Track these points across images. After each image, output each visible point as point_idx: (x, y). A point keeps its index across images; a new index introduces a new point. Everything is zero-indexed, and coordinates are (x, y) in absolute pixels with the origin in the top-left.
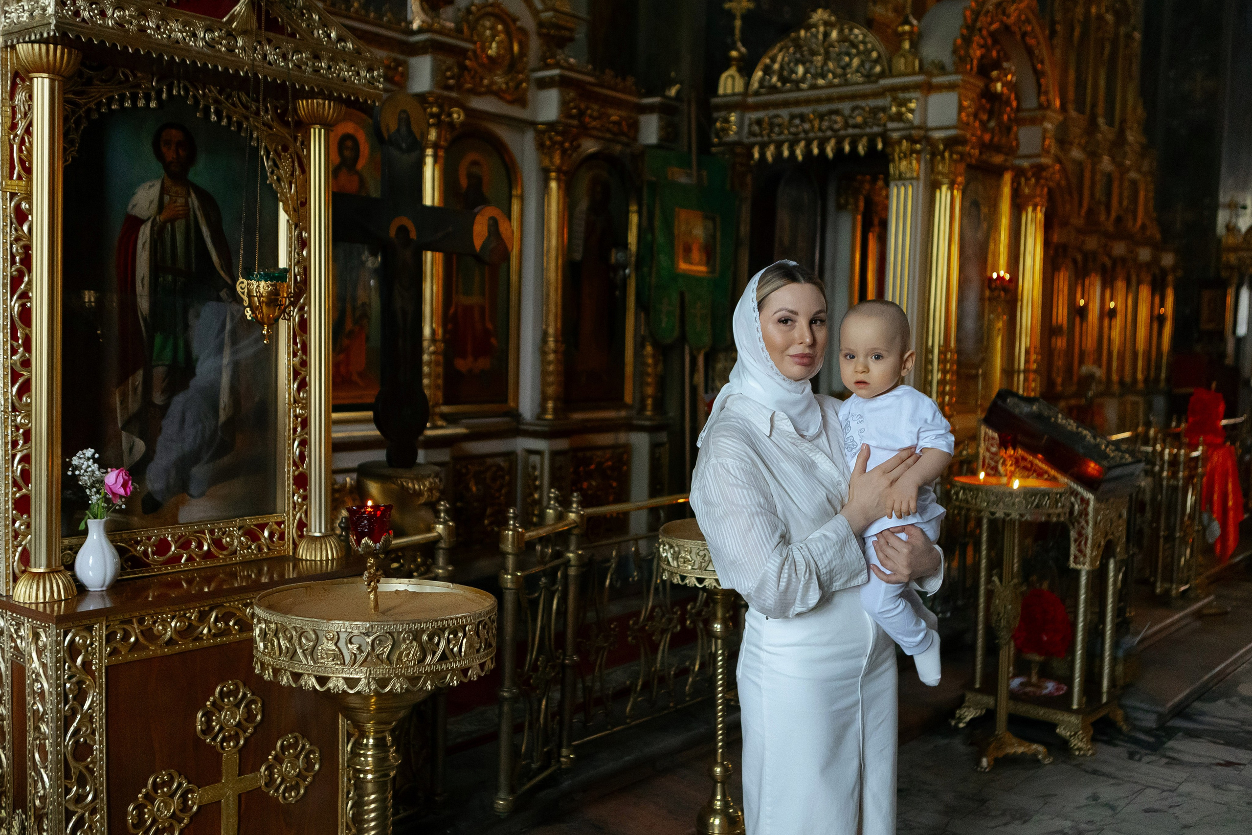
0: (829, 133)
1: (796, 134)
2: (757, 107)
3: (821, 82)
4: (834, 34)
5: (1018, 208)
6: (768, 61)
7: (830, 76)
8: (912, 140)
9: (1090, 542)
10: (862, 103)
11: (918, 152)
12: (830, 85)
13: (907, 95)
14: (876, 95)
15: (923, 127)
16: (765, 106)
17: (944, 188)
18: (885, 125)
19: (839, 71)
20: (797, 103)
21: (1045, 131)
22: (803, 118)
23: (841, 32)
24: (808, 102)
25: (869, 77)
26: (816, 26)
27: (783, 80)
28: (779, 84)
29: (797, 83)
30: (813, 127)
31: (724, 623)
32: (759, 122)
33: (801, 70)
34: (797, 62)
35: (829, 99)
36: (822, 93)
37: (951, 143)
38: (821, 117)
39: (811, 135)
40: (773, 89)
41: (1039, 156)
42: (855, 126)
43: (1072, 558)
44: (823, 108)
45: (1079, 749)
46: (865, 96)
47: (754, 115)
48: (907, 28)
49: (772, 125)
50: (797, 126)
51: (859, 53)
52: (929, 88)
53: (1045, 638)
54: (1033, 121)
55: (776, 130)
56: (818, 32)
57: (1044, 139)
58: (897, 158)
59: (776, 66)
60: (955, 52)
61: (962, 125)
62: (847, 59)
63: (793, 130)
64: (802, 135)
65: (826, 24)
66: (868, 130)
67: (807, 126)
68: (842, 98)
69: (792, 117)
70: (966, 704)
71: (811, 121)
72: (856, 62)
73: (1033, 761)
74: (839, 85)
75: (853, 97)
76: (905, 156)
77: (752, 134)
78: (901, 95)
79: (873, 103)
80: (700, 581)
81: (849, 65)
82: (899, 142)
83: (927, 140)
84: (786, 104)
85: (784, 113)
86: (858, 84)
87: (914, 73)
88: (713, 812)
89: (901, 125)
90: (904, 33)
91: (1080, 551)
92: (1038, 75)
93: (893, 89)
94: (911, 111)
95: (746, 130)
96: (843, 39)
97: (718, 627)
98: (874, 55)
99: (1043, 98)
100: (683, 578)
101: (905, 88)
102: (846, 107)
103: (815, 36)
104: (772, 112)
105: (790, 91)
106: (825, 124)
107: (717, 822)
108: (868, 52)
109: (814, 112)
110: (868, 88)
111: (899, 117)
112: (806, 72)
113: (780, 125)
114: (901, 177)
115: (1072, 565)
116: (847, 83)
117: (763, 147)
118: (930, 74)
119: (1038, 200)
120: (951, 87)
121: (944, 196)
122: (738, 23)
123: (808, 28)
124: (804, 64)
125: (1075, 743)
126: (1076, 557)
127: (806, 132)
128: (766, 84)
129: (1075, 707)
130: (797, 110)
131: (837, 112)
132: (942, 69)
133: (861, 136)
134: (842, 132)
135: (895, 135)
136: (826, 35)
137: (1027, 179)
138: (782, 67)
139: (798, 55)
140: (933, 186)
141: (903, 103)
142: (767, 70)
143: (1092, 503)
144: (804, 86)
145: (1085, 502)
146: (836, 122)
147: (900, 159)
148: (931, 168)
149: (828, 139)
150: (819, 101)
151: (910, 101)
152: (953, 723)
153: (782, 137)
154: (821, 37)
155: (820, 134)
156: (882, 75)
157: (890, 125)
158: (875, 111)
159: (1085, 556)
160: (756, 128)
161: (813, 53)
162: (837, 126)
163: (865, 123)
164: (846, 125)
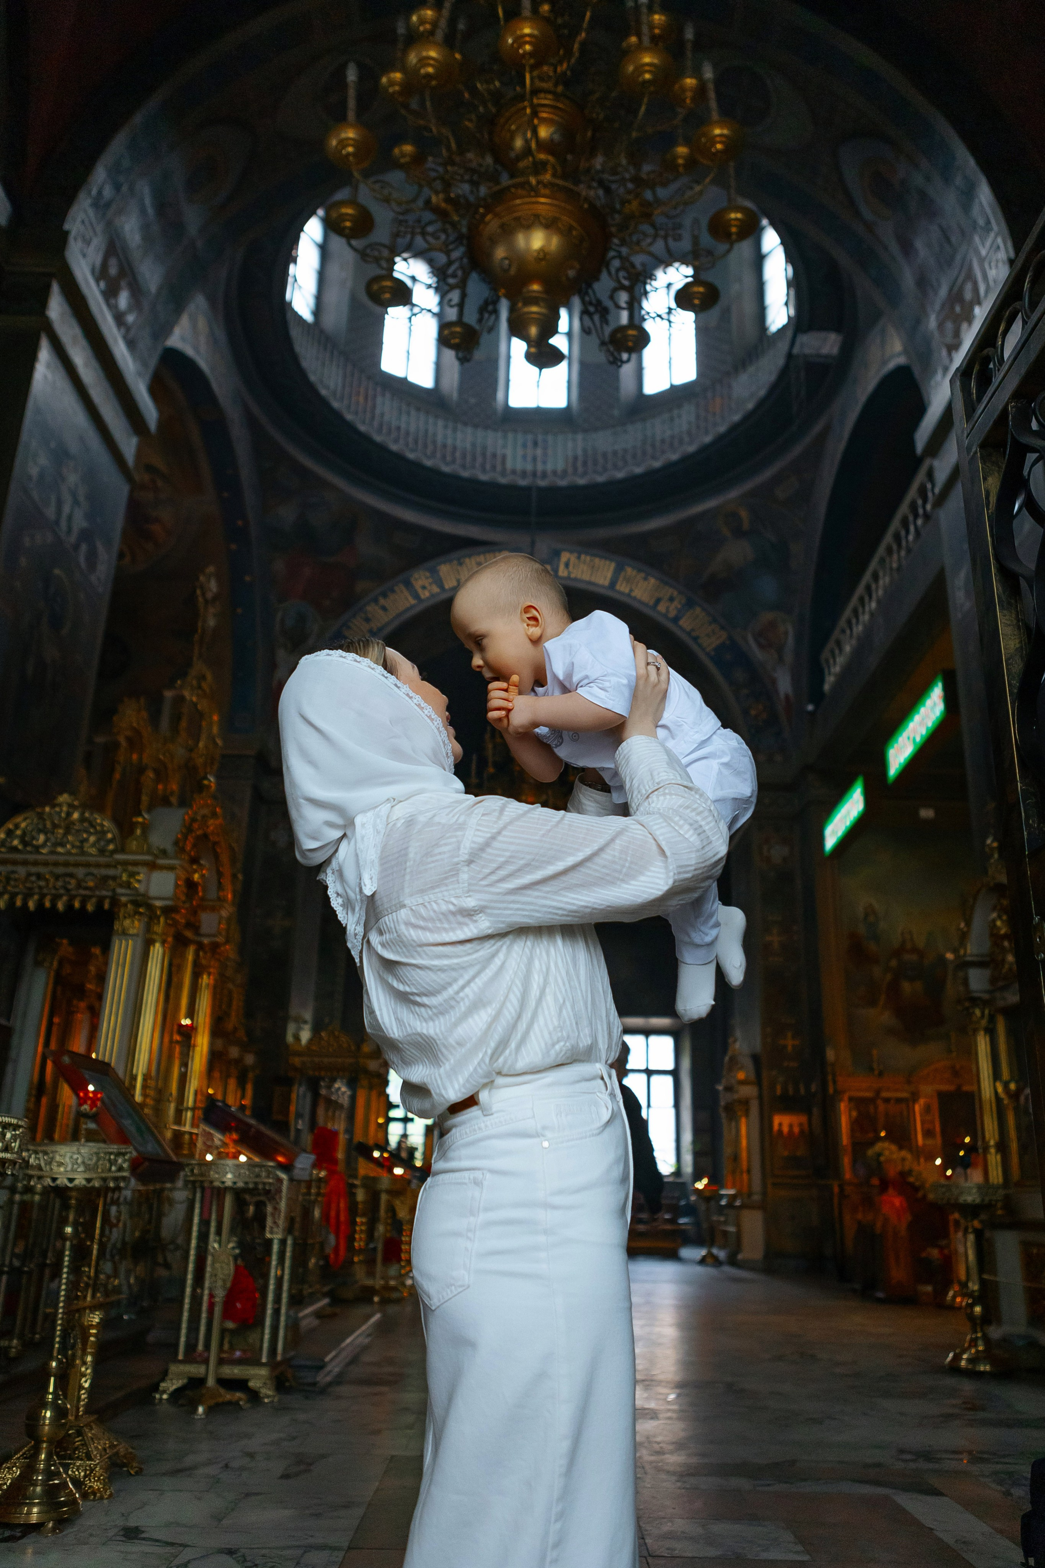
0: (62, 891)
1: (30, 889)
3: (60, 850)
4: (76, 815)
5: (196, 976)
6: (11, 826)
7: (68, 846)
8: (136, 904)
9: (282, 1215)
10: (95, 871)
11: (141, 914)
12: (69, 853)
13: (135, 869)
14: (108, 866)
15: (145, 896)
16: (4, 862)
17: (157, 945)
18: (114, 890)
19: (78, 844)
20: (36, 863)
21: (221, 917)
22: (39, 876)
23: (82, 814)
24: (46, 864)
25: (102, 852)
26: (60, 805)
27: (25, 843)
28: (20, 847)
29: (37, 849)
30: (47, 885)
31: (75, 1225)
33: (42, 838)
34: (40, 831)
35: (66, 864)
36: (61, 859)
37: (168, 911)
38: (57, 877)
39: (45, 891)
40: (15, 849)
41: (214, 936)
42: (88, 888)
43: (268, 1229)
44: (60, 870)
45: (268, 1397)
46: (98, 865)
48: (140, 820)
49: (8, 879)
50: (33, 882)
51: (96, 833)
52: (153, 866)
53: (239, 1305)
54: (213, 909)
55: (12, 883)
56: (61, 811)
57: (220, 923)
58: (121, 915)
59: (19, 832)
60: (176, 843)
61: (175, 897)
62: (85, 836)
63: (28, 885)
64: (37, 890)
65: (70, 806)
66: (97, 893)
67: (42, 883)
68: (77, 865)
69: (29, 875)
70: (170, 1376)
71: (47, 880)
72: (92, 839)
73: (235, 1404)
74: (76, 855)
75: (88, 865)
76: (130, 916)
78: (130, 868)
79: (104, 872)
80: (71, 1180)
81: (86, 840)
82: (125, 905)
83: (150, 907)
84: (25, 863)
85: (22, 871)
86: (92, 855)
87: (142, 853)
88: (44, 1405)
89: (128, 892)
90: (138, 823)
91: (275, 1223)
92: (220, 874)
93: (125, 863)
94: (139, 881)
96: (82, 819)
97: (69, 1230)
98: (110, 836)
99: (221, 894)
101: (136, 864)
102: (80, 872)
103: (59, 813)
104: (10, 868)
105: (31, 853)
106: (60, 884)
107: (48, 1414)
108: (104, 833)
109: (51, 873)
110: (102, 860)
111: (128, 885)
112: (47, 840)
113: (16, 880)
114: (124, 933)
115: (268, 1236)
116: (83, 853)
118: (156, 856)
119: (212, 970)
120: (171, 868)
121: (157, 951)
123: (53, 806)
124: (46, 834)
125: (264, 1391)
126: (272, 1228)
127: (40, 888)
128: (8, 844)
129: (264, 1360)
130: (34, 870)
131: (71, 875)
132: (164, 853)
133: (90, 897)
134: (73, 893)
135: (124, 899)
136: (69, 814)
137: (205, 953)
138: (24, 833)
139: (40, 826)
140: (148, 943)
141: (132, 875)
142: (10, 833)
143: (285, 1183)
144: (44, 851)
145: (280, 1181)
146: (69, 883)
147: (125, 917)
148: (148, 929)
149: (60, 896)
150: (56, 864)
151: (138, 873)
152: (157, 1396)
153: (17, 890)
154: (63, 815)
155: (53, 891)
156: (115, 851)
157: (120, 891)
158: (105, 878)
159: (278, 1226)
161: (55, 826)
162: (70, 887)
163: (96, 887)
164: (79, 886)
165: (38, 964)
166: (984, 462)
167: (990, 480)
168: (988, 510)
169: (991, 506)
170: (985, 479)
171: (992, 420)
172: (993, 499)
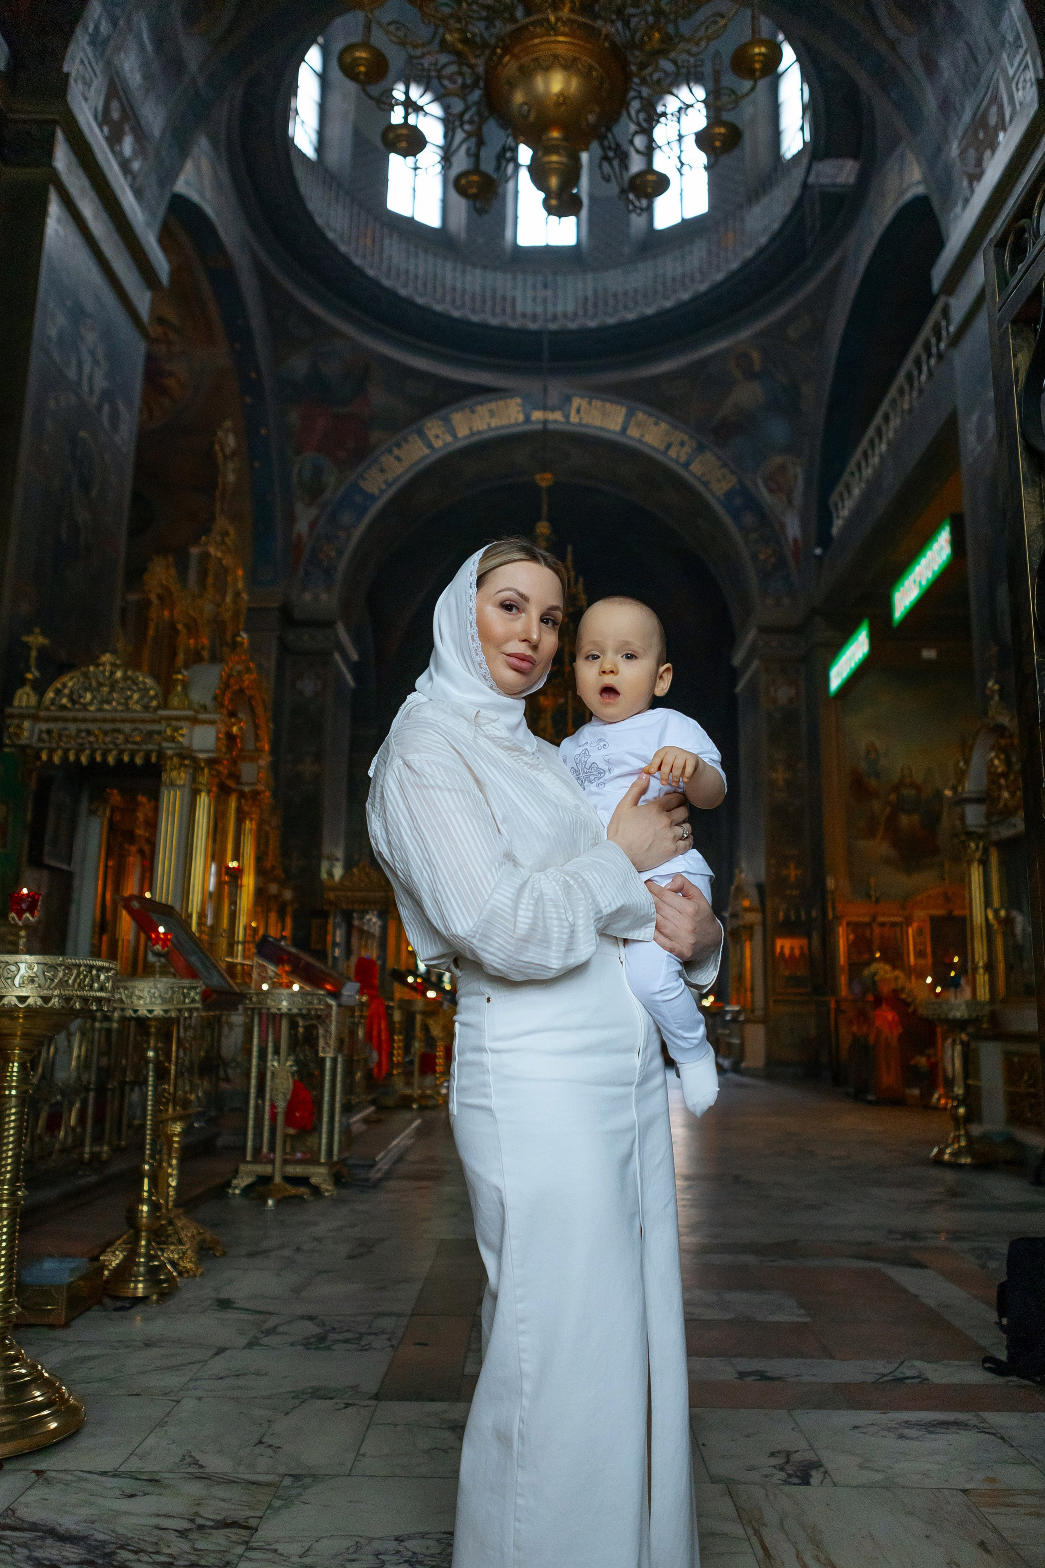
0: (111, 746)
1: (81, 744)
2: (47, 720)
3: (106, 707)
4: (119, 674)
5: (240, 821)
6: (59, 686)
7: (114, 703)
8: (182, 757)
9: (333, 1036)
10: (141, 726)
11: (186, 766)
12: (115, 710)
13: (179, 724)
14: (153, 721)
15: (189, 749)
16: (55, 720)
17: (203, 795)
18: (160, 744)
19: (123, 701)
20: (85, 720)
21: (259, 767)
22: (89, 733)
23: (125, 673)
24: (94, 720)
25: (146, 708)
26: (103, 665)
27: (74, 702)
28: (69, 705)
29: (85, 707)
30: (97, 740)
31: (156, 1050)
32: (49, 732)
33: (89, 696)
34: (86, 690)
35: (114, 721)
36: (109, 716)
37: (211, 763)
38: (106, 733)
39: (96, 746)
40: (64, 708)
41: (255, 784)
42: (135, 743)
43: (320, 1049)
44: (108, 726)
45: (327, 1191)
46: (143, 721)
47: (44, 726)
48: (180, 677)
49: (60, 736)
50: (83, 738)
51: (139, 690)
52: (195, 721)
53: (297, 1114)
54: (252, 759)
55: (64, 739)
56: (105, 670)
57: (259, 773)
58: (168, 767)
59: (66, 691)
60: (215, 698)
61: (218, 750)
62: (129, 693)
63: (80, 741)
64: (87, 745)
65: (113, 665)
66: (144, 747)
67: (92, 739)
68: (123, 721)
69: (79, 731)
70: (240, 1175)
71: (96, 736)
72: (136, 696)
73: (300, 1198)
74: (122, 711)
75: (133, 721)
76: (175, 768)
77: (40, 740)
78: (174, 723)
79: (150, 727)
80: (150, 1011)
81: (131, 697)
82: (171, 758)
83: (194, 760)
84: (75, 720)
85: (72, 728)
86: (137, 711)
87: (184, 709)
88: (141, 1201)
89: (173, 745)
90: (177, 680)
91: (327, 1043)
92: (256, 726)
93: (169, 719)
94: (182, 735)
95: (36, 737)
96: (125, 678)
97: (151, 1054)
98: (152, 693)
99: (259, 744)
100: (135, 1011)
101: (178, 719)
102: (127, 728)
103: (103, 672)
104: (61, 725)
105: (78, 710)
106: (108, 739)
107: (145, 1208)
108: (147, 690)
109: (100, 729)
110: (147, 716)
111: (173, 739)
112: (94, 698)
113: (68, 736)
114: (172, 784)
115: (321, 1055)
116: (128, 709)
117: (51, 752)
118: (197, 712)
119: (253, 816)
120: (212, 722)
121: (203, 801)
122: (34, 653)
123: (97, 666)
124: (92, 692)
125: (324, 1186)
126: (324, 1048)
127: (90, 743)
128: (57, 703)
129: (323, 1160)
130: (83, 726)
131: (118, 731)
132: (204, 708)
133: (138, 751)
134: (123, 747)
135: (169, 753)
136: (112, 673)
137: (247, 800)
138: (72, 692)
139: (87, 685)
140: (195, 793)
141: (176, 729)
142: (58, 692)
143: (334, 1008)
144: (92, 708)
145: (329, 1007)
146: (118, 738)
147: (171, 770)
148: (194, 780)
149: (110, 751)
150: (104, 720)
151: (181, 728)
152: (230, 1191)
153: (69, 746)
154: (107, 674)
155: (103, 746)
156: (158, 708)
157: (165, 744)
158: (150, 733)
159: (329, 1046)
160: (45, 736)
161: (100, 685)
162: (119, 742)
163: (144, 742)
164: (127, 741)
165: (92, 812)
166: (1014, 339)
167: (1019, 356)
168: (1017, 387)
169: (1020, 382)
170: (1015, 355)
171: (1025, 297)
172: (1022, 376)
